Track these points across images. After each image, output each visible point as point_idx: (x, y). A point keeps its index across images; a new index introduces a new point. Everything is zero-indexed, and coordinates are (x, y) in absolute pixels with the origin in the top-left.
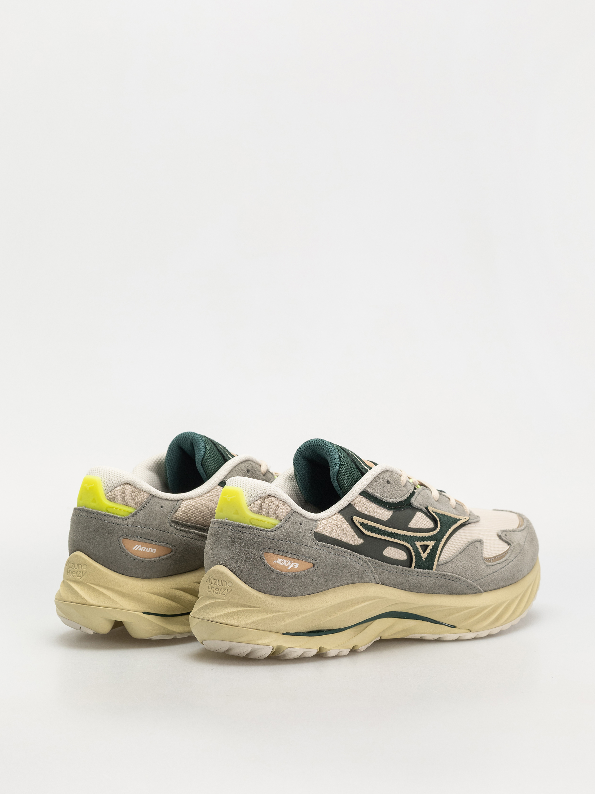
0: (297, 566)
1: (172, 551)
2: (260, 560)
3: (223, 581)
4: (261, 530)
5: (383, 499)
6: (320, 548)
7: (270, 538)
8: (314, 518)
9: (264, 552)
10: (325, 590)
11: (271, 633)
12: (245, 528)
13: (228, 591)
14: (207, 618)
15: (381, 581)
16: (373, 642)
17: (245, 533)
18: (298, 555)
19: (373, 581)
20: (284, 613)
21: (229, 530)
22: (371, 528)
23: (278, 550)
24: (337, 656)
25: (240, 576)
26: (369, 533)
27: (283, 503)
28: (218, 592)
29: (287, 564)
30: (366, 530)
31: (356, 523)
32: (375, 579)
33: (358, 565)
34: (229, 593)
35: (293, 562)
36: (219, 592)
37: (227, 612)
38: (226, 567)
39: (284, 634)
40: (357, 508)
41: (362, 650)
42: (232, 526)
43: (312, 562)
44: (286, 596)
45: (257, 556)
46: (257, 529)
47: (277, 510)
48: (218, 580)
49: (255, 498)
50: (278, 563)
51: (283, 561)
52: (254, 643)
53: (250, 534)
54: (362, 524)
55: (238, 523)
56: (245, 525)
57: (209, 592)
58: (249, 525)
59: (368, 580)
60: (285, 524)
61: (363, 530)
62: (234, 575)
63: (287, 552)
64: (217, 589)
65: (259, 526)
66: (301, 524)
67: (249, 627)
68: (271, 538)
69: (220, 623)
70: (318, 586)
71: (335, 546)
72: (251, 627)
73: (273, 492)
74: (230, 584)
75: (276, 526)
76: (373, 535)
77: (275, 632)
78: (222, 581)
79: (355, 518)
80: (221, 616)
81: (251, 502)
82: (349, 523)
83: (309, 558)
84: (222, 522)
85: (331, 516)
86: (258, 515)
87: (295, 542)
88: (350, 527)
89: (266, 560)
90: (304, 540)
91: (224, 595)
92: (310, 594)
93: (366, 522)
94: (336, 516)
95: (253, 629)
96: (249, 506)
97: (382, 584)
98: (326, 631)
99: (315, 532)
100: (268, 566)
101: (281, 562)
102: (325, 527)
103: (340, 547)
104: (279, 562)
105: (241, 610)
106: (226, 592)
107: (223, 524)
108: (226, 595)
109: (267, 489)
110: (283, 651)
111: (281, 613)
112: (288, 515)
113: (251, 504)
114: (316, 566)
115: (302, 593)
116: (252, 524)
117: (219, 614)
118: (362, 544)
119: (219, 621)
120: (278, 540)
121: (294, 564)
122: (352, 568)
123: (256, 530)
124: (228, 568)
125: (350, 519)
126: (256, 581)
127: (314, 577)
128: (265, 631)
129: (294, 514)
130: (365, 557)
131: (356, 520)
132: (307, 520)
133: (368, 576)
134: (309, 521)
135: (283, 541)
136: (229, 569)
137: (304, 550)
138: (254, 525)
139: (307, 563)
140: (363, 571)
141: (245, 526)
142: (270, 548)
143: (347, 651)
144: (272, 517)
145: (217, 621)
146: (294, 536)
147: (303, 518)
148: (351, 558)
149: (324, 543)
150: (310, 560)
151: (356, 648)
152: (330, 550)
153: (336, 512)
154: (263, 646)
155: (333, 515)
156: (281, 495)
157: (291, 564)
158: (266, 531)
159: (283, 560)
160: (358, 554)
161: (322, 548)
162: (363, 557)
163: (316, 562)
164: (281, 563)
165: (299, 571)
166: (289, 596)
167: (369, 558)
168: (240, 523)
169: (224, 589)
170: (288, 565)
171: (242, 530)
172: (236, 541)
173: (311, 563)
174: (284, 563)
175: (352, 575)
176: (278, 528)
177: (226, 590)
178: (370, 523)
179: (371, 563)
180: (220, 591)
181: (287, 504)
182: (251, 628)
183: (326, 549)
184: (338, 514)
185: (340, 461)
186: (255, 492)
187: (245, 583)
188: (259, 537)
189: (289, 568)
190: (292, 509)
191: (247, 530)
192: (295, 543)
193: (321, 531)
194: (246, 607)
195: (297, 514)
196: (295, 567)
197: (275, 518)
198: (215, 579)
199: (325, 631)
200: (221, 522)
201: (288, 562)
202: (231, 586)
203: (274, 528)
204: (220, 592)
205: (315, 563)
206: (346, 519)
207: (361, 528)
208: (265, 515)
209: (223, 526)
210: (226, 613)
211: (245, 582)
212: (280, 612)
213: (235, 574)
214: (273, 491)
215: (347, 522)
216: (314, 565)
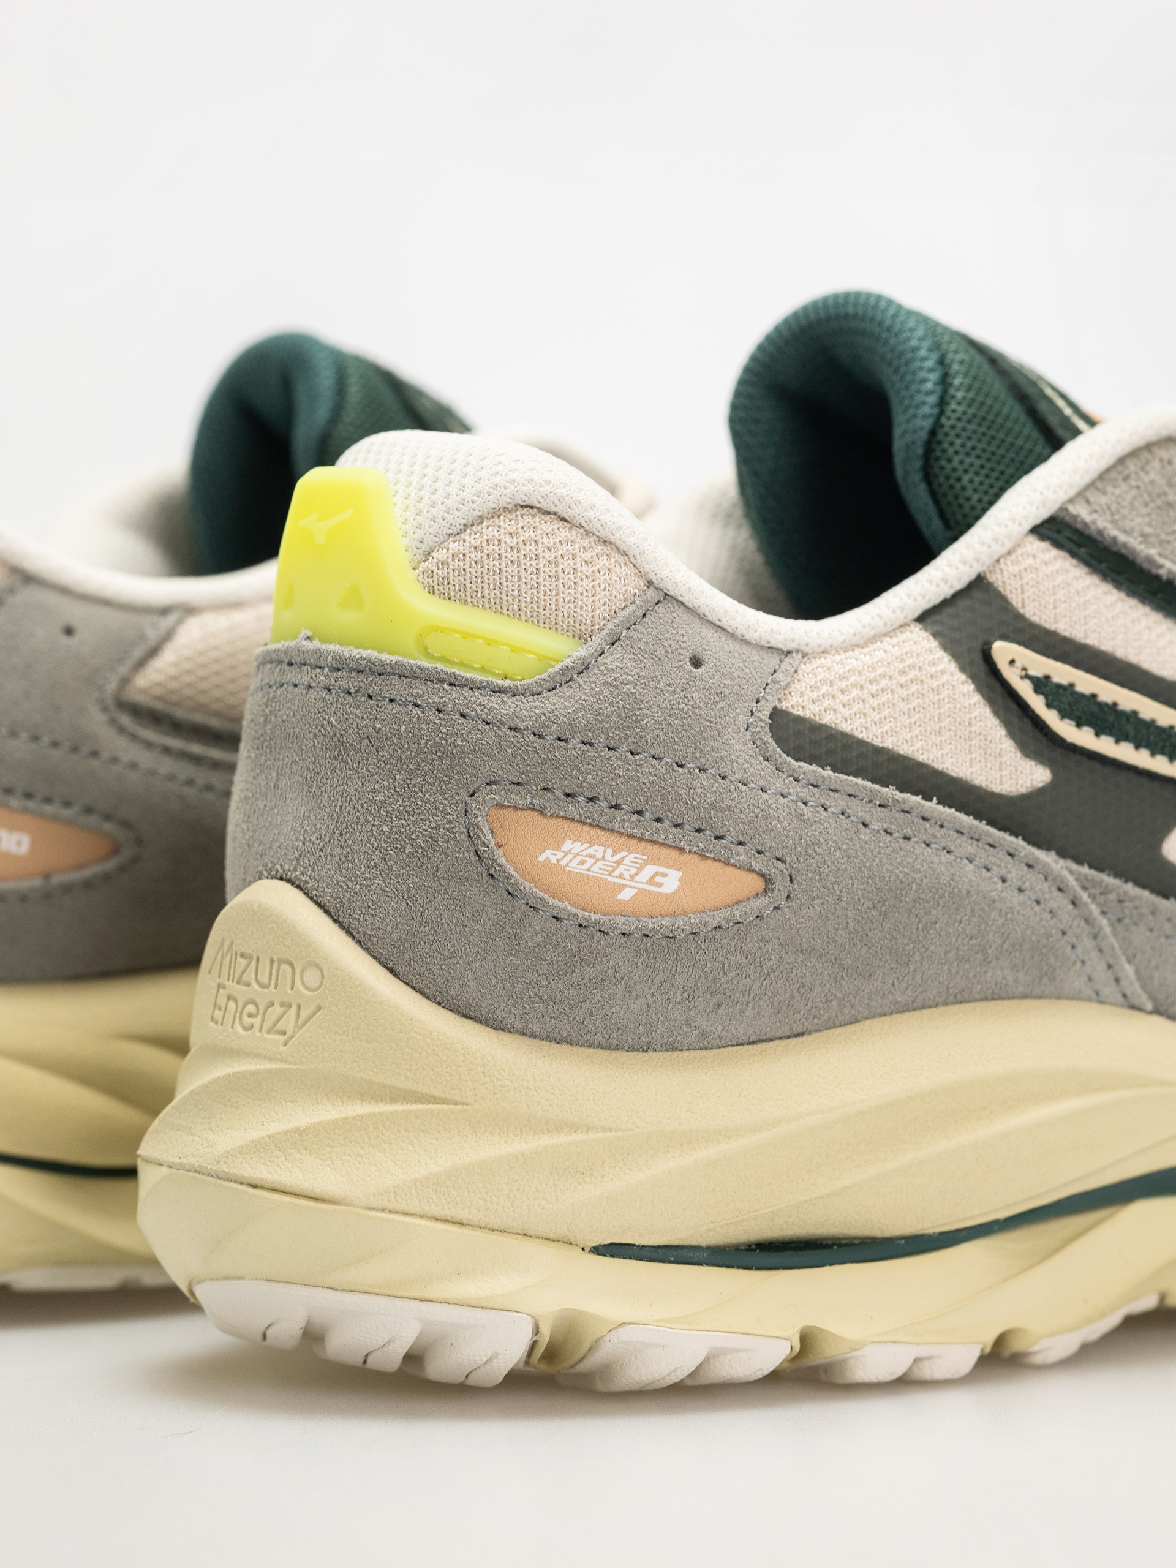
0: (671, 881)
1: (115, 850)
2: (466, 843)
3: (281, 961)
4: (472, 685)
5: (1161, 566)
6: (805, 793)
7: (522, 725)
8: (777, 641)
9: (490, 803)
10: (835, 1027)
11: (527, 1244)
12: (389, 674)
13: (303, 1015)
14: (192, 1160)
15: (1153, 998)
16: (1115, 1319)
17: (391, 701)
18: (676, 826)
19: (1110, 990)
20: (600, 1135)
21: (312, 694)
22: (1095, 709)
23: (568, 795)
24: (905, 1383)
25: (365, 933)
26: (1084, 738)
27: (599, 549)
28: (252, 1020)
29: (616, 873)
30: (1064, 715)
31: (1012, 676)
32: (1117, 980)
33: (1017, 898)
34: (304, 1025)
35: (646, 863)
36: (256, 1021)
37: (288, 1126)
38: (298, 887)
39: (598, 1250)
40: (1015, 600)
41: (1053, 1356)
42: (326, 670)
43: (756, 866)
44: (616, 1048)
45: (449, 822)
46: (454, 682)
47: (564, 578)
48: (258, 960)
49: (449, 517)
50: (563, 863)
51: (590, 856)
52: (432, 1296)
53: (418, 706)
54: (1041, 685)
55: (356, 653)
56: (394, 659)
57: (217, 1023)
58: (411, 661)
59: (1078, 983)
60: (607, 659)
61: (1051, 718)
62: (335, 928)
63: (612, 807)
64: (251, 1008)
65: (469, 667)
66: (696, 663)
67: (400, 1208)
68: (526, 729)
69: (255, 1187)
70: (792, 997)
71: (890, 792)
72: (414, 1206)
73: (546, 489)
74: (312, 978)
75: (557, 667)
76: (1106, 746)
77: (551, 1236)
78: (272, 961)
79: (1003, 651)
80: (258, 1148)
81: (430, 541)
82: (973, 678)
83: (741, 843)
84: (286, 653)
85: (874, 639)
86: (463, 607)
87: (659, 752)
88: (977, 698)
89: (499, 846)
90: (715, 744)
91: (282, 1038)
92: (753, 1043)
93: (1062, 673)
94: (901, 637)
95: (422, 1217)
96: (419, 562)
97: (1157, 1011)
98: (846, 1245)
99: (777, 714)
100: (509, 877)
101: (579, 859)
102: (835, 690)
103: (919, 799)
104: (570, 856)
105: (362, 1116)
106: (289, 1022)
107: (290, 664)
108: (291, 1037)
109: (514, 471)
110: (597, 1342)
111: (579, 1137)
112: (626, 613)
113: (428, 554)
114: (782, 886)
115: (703, 1035)
116: (428, 655)
117: (254, 1135)
118: (1040, 792)
119: (248, 1171)
120: (566, 740)
121: (657, 874)
122: (983, 910)
123: (451, 684)
124: (306, 894)
125: (978, 657)
126: (449, 961)
127: (770, 947)
128: (493, 1230)
129: (660, 608)
130: (1062, 862)
131: (1012, 662)
132: (732, 645)
133: (1079, 964)
134: (745, 649)
135: (591, 744)
136: (311, 898)
137: (711, 798)
138: (443, 659)
139: (729, 870)
140: (1048, 935)
141: (390, 665)
142: (518, 784)
143: (965, 1359)
144: (536, 619)
145: (236, 1171)
146: (658, 722)
147: (711, 635)
148: (981, 859)
149: (828, 772)
150: (741, 855)
151: (1017, 1345)
152: (859, 810)
153: (901, 617)
154: (479, 1313)
155: (886, 635)
156: (592, 507)
157: (640, 870)
158: (500, 691)
159: (591, 851)
160: (1020, 842)
161: (816, 797)
162: (1047, 858)
163: (781, 866)
164: (582, 863)
165: (685, 914)
166: (632, 1049)
167: (1085, 870)
168: (365, 653)
169: (282, 1005)
170: (621, 876)
171: (377, 686)
172: (346, 749)
173: (751, 870)
174: (600, 864)
175: (984, 951)
176: (567, 677)
177: (294, 1009)
178: (1086, 683)
179: (1093, 897)
180: (265, 1013)
181: (625, 554)
182: (413, 1215)
183: (837, 803)
184: (917, 628)
185: (945, 381)
186: (453, 489)
187: (391, 971)
188: (462, 720)
189: (626, 895)
190: (650, 584)
191: (401, 689)
192: (660, 759)
193: (816, 708)
194: (393, 1100)
195: (681, 611)
196: (662, 890)
197: (555, 627)
198: (242, 956)
199: (840, 1245)
200: (282, 657)
201: (620, 862)
202: (317, 984)
203: (545, 675)
204: (263, 1020)
205: (774, 870)
206: (955, 656)
207: (1037, 703)
208: (498, 607)
209: (291, 675)
210: (286, 1132)
211: (390, 965)
212: (572, 1127)
213: (341, 926)
214: (548, 482)
215: (962, 669)
216: (768, 881)
